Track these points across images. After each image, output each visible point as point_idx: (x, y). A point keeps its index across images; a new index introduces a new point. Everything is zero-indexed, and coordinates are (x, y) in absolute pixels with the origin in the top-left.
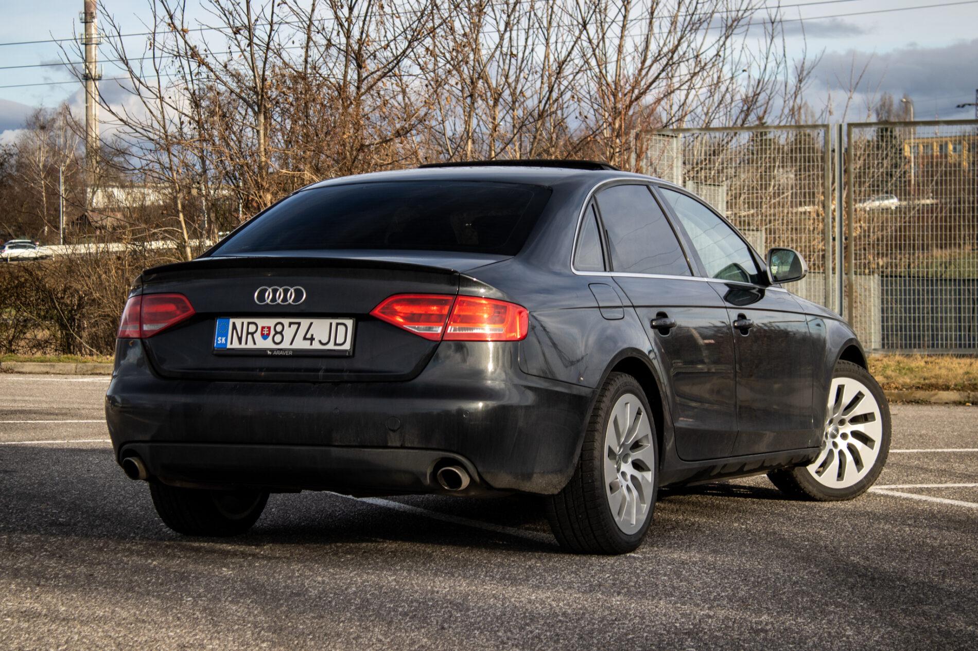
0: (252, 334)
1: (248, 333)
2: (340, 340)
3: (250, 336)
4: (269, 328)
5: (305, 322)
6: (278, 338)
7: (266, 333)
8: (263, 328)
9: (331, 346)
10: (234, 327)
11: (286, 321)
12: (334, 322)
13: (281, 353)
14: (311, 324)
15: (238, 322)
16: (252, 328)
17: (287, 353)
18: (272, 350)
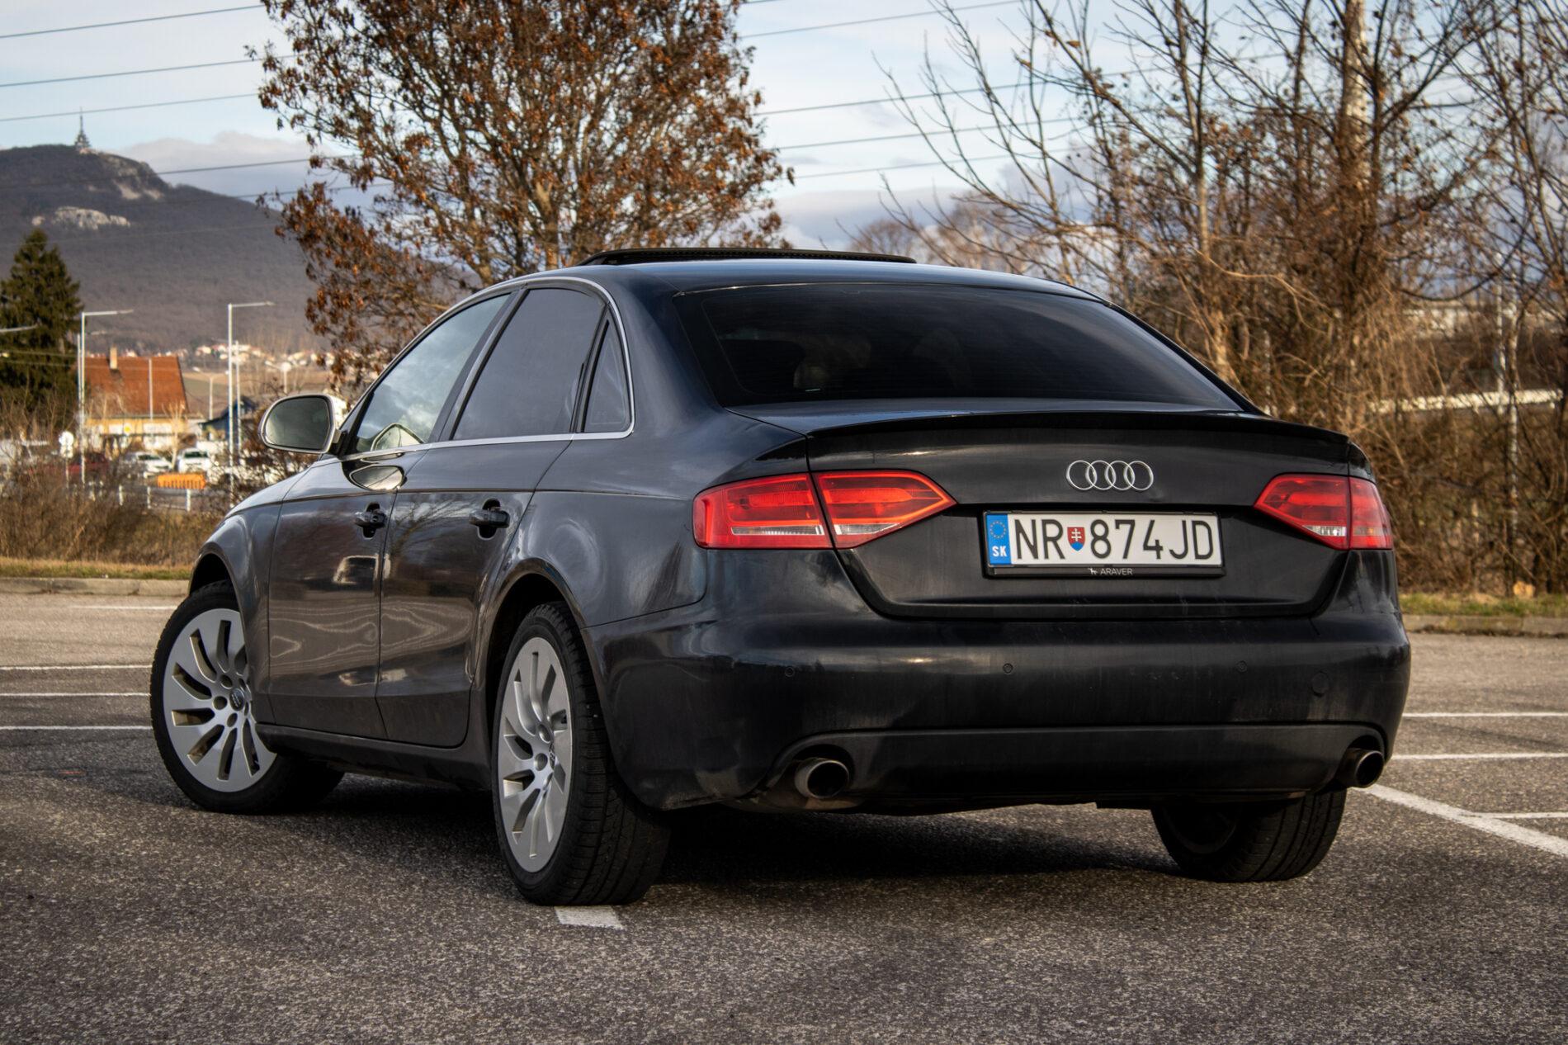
0: (1054, 540)
1: (1046, 539)
2: (1203, 549)
3: (1050, 545)
4: (1081, 530)
5: (1142, 521)
6: (1101, 547)
7: (1077, 538)
8: (1071, 530)
9: (1190, 559)
10: (1019, 529)
11: (1110, 519)
12: (1189, 519)
13: (1114, 572)
14: (1152, 522)
15: (1026, 520)
16: (1052, 531)
17: (1122, 571)
18: (1095, 567)
